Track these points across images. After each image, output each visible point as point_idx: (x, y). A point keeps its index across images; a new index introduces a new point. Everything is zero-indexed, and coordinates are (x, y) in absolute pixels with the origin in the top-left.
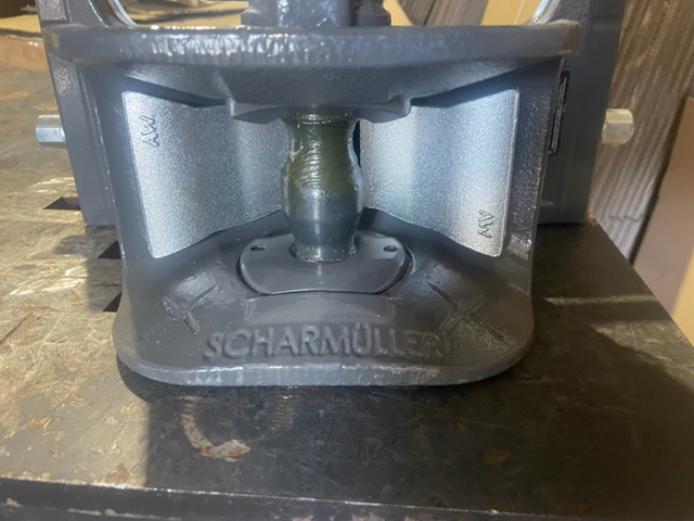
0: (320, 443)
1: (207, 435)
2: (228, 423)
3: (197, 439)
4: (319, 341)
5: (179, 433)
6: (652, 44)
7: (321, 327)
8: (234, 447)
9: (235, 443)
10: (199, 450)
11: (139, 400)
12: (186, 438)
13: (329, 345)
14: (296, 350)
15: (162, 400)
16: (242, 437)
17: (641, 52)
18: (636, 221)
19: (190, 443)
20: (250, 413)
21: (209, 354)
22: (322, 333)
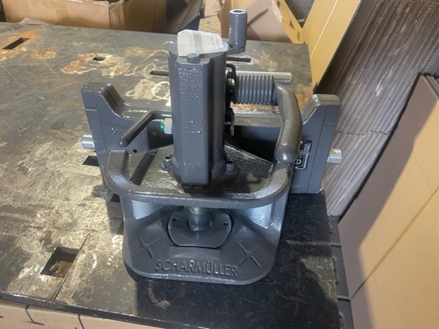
0: (193, 304)
1: (156, 298)
2: (162, 293)
3: (153, 298)
4: (195, 267)
5: (147, 296)
6: (405, 43)
7: (196, 261)
8: (165, 303)
9: (166, 302)
10: (154, 303)
11: (134, 281)
12: (149, 298)
13: (198, 269)
14: (187, 270)
15: (141, 282)
16: (168, 300)
17: (398, 47)
18: (386, 134)
19: (151, 300)
20: (171, 289)
21: (157, 268)
22: (196, 263)
